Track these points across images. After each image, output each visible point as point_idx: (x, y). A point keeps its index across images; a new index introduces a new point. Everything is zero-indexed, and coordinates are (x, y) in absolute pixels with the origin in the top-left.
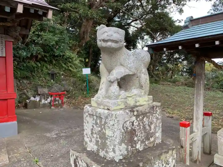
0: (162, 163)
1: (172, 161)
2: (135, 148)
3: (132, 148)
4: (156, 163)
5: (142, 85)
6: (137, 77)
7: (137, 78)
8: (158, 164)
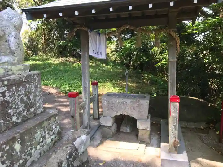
0: (44, 130)
1: (56, 128)
2: (10, 122)
3: (6, 122)
4: (37, 131)
5: (13, 51)
6: (6, 41)
7: (6, 43)
8: (40, 132)
